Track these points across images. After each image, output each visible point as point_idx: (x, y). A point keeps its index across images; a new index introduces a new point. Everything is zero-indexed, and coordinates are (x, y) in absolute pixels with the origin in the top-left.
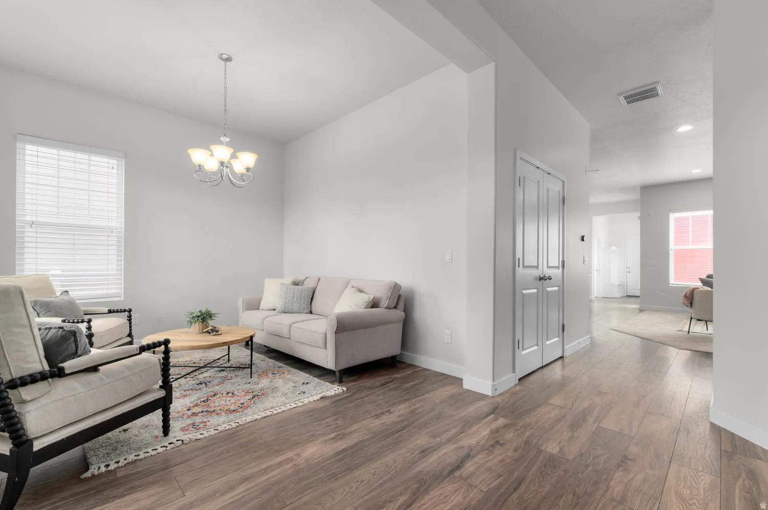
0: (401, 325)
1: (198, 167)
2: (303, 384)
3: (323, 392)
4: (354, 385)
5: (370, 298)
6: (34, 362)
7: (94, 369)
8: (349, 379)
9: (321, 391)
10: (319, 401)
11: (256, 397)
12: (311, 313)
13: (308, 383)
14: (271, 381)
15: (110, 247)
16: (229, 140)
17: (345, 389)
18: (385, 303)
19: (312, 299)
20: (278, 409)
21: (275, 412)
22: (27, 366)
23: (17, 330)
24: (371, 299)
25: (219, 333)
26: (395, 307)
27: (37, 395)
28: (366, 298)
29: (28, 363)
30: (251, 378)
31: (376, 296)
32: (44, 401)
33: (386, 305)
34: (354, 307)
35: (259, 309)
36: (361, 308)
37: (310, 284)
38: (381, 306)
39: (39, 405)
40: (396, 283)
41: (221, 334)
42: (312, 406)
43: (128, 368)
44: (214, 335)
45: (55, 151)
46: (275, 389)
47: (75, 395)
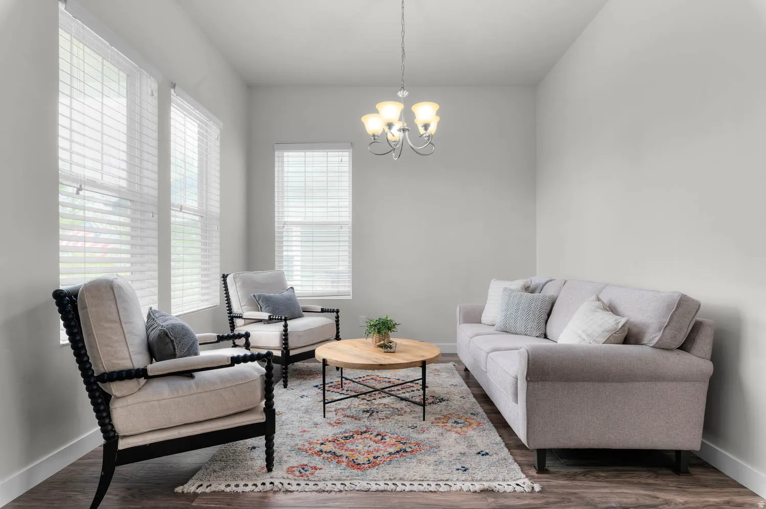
0: (705, 387)
1: (373, 138)
2: (479, 453)
3: (495, 480)
4: (563, 486)
5: (617, 324)
6: (123, 359)
7: (188, 374)
8: (564, 471)
9: (492, 476)
10: (477, 496)
11: (403, 451)
12: (546, 337)
13: (487, 454)
14: (442, 434)
15: (341, 244)
16: (407, 93)
17: (537, 488)
18: (652, 336)
19: (549, 315)
20: (407, 483)
21: (400, 488)
22: (116, 361)
23: (107, 325)
24: (620, 326)
25: (392, 350)
26: (684, 347)
27: (125, 392)
28: (610, 322)
29: (117, 358)
30: (424, 420)
31: (632, 320)
32: (130, 400)
33: (656, 339)
34: (584, 336)
35: (479, 322)
36: (596, 342)
37: (549, 291)
38: (645, 341)
39: (125, 404)
40: (682, 295)
41: (394, 352)
42: (457, 499)
43: (222, 379)
44: (385, 352)
45: (302, 154)
46: (434, 448)
47: (160, 400)
